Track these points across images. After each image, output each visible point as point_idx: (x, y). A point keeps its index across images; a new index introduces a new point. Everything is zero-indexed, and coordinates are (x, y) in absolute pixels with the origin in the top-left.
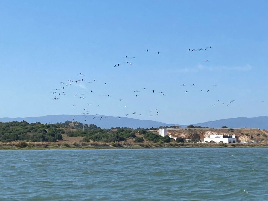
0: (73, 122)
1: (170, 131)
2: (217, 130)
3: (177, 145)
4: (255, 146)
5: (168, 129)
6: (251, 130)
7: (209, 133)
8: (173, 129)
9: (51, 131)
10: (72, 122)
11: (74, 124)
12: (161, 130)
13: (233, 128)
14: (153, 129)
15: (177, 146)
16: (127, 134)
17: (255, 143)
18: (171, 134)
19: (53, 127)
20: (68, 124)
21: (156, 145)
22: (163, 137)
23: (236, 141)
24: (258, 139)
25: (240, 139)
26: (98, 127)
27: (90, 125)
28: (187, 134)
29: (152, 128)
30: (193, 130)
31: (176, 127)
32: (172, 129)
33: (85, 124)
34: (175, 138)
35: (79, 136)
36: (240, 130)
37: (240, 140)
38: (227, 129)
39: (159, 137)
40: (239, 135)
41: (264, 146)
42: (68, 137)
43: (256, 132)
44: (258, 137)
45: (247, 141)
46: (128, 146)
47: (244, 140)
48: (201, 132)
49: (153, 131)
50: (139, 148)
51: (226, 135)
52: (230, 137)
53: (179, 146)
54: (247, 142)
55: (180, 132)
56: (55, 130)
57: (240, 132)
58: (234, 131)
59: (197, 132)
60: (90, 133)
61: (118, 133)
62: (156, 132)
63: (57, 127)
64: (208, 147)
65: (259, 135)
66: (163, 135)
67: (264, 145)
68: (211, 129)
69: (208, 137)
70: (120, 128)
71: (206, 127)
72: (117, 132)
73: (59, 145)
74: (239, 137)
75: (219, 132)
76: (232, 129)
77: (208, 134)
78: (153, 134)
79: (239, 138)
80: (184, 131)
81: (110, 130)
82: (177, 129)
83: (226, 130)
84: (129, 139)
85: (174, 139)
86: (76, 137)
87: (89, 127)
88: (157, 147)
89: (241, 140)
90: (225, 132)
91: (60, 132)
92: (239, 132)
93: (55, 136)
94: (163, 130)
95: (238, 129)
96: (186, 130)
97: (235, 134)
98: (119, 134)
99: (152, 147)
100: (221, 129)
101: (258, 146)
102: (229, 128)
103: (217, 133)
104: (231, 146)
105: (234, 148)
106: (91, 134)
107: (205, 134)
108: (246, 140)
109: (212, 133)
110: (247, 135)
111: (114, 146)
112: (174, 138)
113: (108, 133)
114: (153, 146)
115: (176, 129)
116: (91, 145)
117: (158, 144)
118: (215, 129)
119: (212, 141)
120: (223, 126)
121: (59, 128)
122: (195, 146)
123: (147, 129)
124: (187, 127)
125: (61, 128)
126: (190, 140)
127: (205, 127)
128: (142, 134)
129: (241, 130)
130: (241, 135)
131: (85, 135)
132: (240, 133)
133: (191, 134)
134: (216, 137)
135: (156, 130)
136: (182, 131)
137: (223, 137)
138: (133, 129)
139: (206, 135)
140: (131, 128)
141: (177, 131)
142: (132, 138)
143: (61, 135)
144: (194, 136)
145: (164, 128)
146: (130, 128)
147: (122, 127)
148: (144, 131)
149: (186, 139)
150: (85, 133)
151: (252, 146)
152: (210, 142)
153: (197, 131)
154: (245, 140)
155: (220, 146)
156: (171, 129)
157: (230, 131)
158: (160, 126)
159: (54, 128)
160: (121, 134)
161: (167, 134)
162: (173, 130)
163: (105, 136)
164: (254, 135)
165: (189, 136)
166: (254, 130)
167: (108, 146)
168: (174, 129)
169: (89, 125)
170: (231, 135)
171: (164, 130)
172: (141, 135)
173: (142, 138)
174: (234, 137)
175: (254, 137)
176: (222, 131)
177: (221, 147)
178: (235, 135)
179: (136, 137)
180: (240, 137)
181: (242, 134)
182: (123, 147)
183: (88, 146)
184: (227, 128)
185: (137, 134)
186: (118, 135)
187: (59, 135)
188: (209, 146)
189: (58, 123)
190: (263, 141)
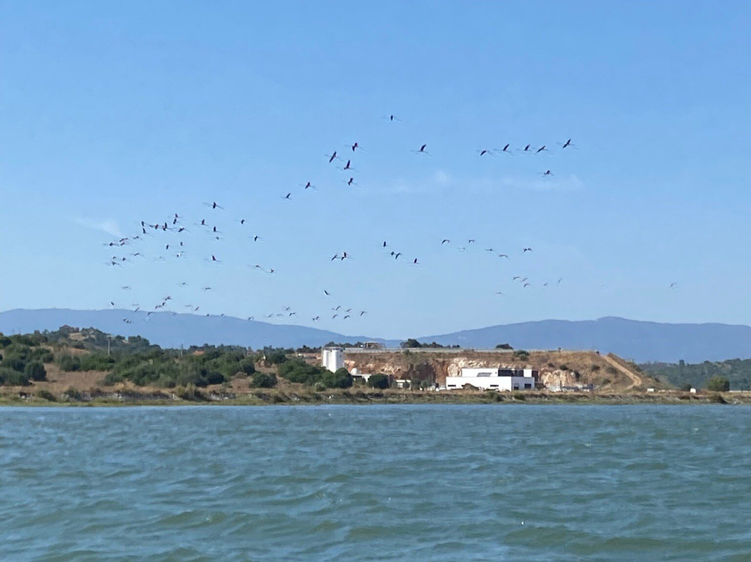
0: (80, 329)
1: (352, 356)
2: (482, 353)
3: (364, 396)
4: (580, 399)
5: (347, 350)
6: (575, 355)
7: (462, 361)
8: (362, 352)
9: (14, 356)
10: (78, 329)
11: (84, 335)
12: (327, 353)
13: (528, 351)
14: (305, 349)
15: (362, 399)
16: (230, 366)
17: (585, 390)
18: (355, 366)
19: (21, 342)
20: (66, 336)
21: (305, 396)
22: (332, 373)
23: (533, 385)
24: (593, 379)
25: (545, 379)
26: (152, 343)
27: (130, 338)
28: (399, 365)
29: (304, 346)
30: (416, 353)
31: (369, 346)
32: (358, 352)
33: (116, 335)
34: (366, 377)
35: (93, 368)
36: (544, 355)
37: (545, 382)
38: (511, 351)
39: (319, 372)
40: (543, 369)
41: (604, 400)
42: (63, 372)
43: (589, 362)
44: (593, 373)
45: (563, 385)
46: (224, 396)
47: (555, 382)
48: (439, 359)
49: (305, 355)
50: (254, 404)
51: (506, 368)
52: (518, 374)
53: (369, 397)
54: (564, 387)
55: (381, 360)
56: (25, 351)
57: (546, 361)
58: (529, 357)
59: (427, 361)
60: (127, 359)
61: (207, 362)
62: (315, 358)
63: (32, 345)
64: (448, 400)
65: (596, 368)
66: (332, 367)
67: (604, 397)
68: (465, 351)
69: (458, 373)
70: (216, 347)
71: (454, 347)
72: (204, 360)
73: (25, 394)
74: (541, 375)
75: (487, 359)
76: (523, 352)
77: (457, 365)
78: (303, 364)
79: (543, 377)
80: (392, 356)
81: (184, 352)
82: (373, 351)
83: (507, 354)
84: (237, 378)
85: (364, 380)
86: (87, 371)
87: (127, 342)
88: (306, 400)
89: (547, 383)
90: (505, 361)
91: (39, 359)
92: (543, 359)
93: (26, 368)
94: (334, 352)
95: (540, 353)
96: (398, 354)
97: (531, 366)
98: (209, 365)
99: (292, 402)
100: (495, 351)
101: (586, 400)
102: (516, 350)
103: (481, 363)
104: (513, 398)
105: (522, 403)
106: (129, 363)
107: (448, 365)
108: (561, 383)
109: (470, 362)
110: (564, 368)
111: (185, 397)
112: (363, 375)
113: (177, 361)
114: (296, 399)
115: (369, 351)
116: (116, 395)
117: (309, 393)
118: (479, 351)
119: (467, 384)
120: (501, 344)
121: (38, 347)
122: (415, 399)
123: (291, 351)
124: (401, 344)
125: (43, 346)
126: (409, 381)
127: (451, 346)
128: (274, 365)
129: (547, 355)
130: (547, 368)
131: (111, 367)
132: (545, 364)
133: (412, 366)
134: (479, 374)
135: (313, 355)
136: (387, 358)
137: (497, 374)
138: (252, 349)
139: (453, 369)
140: (247, 349)
141: (371, 357)
142: (246, 374)
143: (43, 367)
144: (419, 370)
145: (337, 349)
146: (243, 346)
147: (220, 345)
148: (278, 357)
149: (397, 378)
150: (112, 361)
151: (572, 399)
152: (462, 388)
153: (428, 357)
154: (558, 381)
155: (484, 400)
156: (354, 352)
157: (518, 358)
158: (328, 343)
159: (22, 346)
160: (215, 363)
161: (345, 364)
162: (361, 354)
163: (168, 369)
164: (582, 368)
165: (406, 370)
166: (582, 356)
167: (166, 396)
168: (366, 351)
169: (127, 339)
170: (520, 367)
171: (337, 353)
172: (270, 367)
173: (274, 375)
174: (528, 373)
175: (584, 376)
176: (497, 358)
177: (486, 403)
178: (533, 368)
179: (255, 371)
180: (546, 373)
181: (551, 365)
182: (209, 401)
183: (110, 397)
184: (511, 348)
185: (259, 364)
186: (205, 366)
187: (37, 365)
188: (452, 398)
189: (37, 332)
190: (608, 386)
